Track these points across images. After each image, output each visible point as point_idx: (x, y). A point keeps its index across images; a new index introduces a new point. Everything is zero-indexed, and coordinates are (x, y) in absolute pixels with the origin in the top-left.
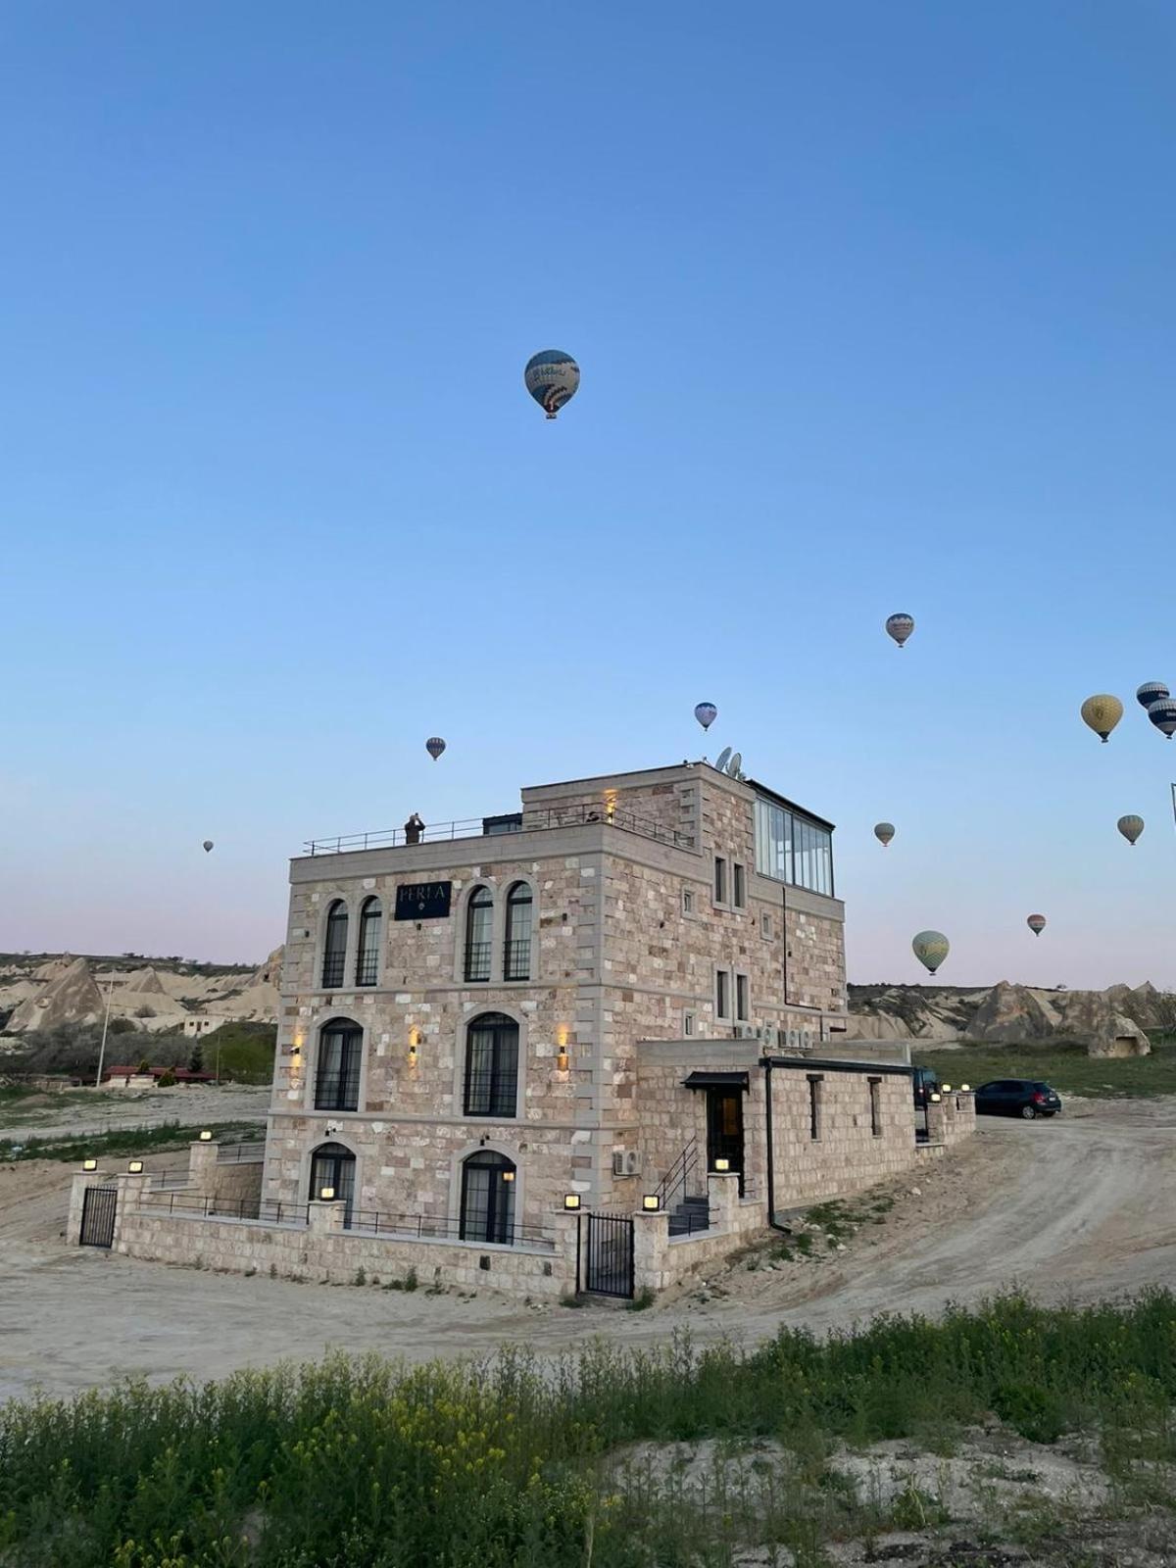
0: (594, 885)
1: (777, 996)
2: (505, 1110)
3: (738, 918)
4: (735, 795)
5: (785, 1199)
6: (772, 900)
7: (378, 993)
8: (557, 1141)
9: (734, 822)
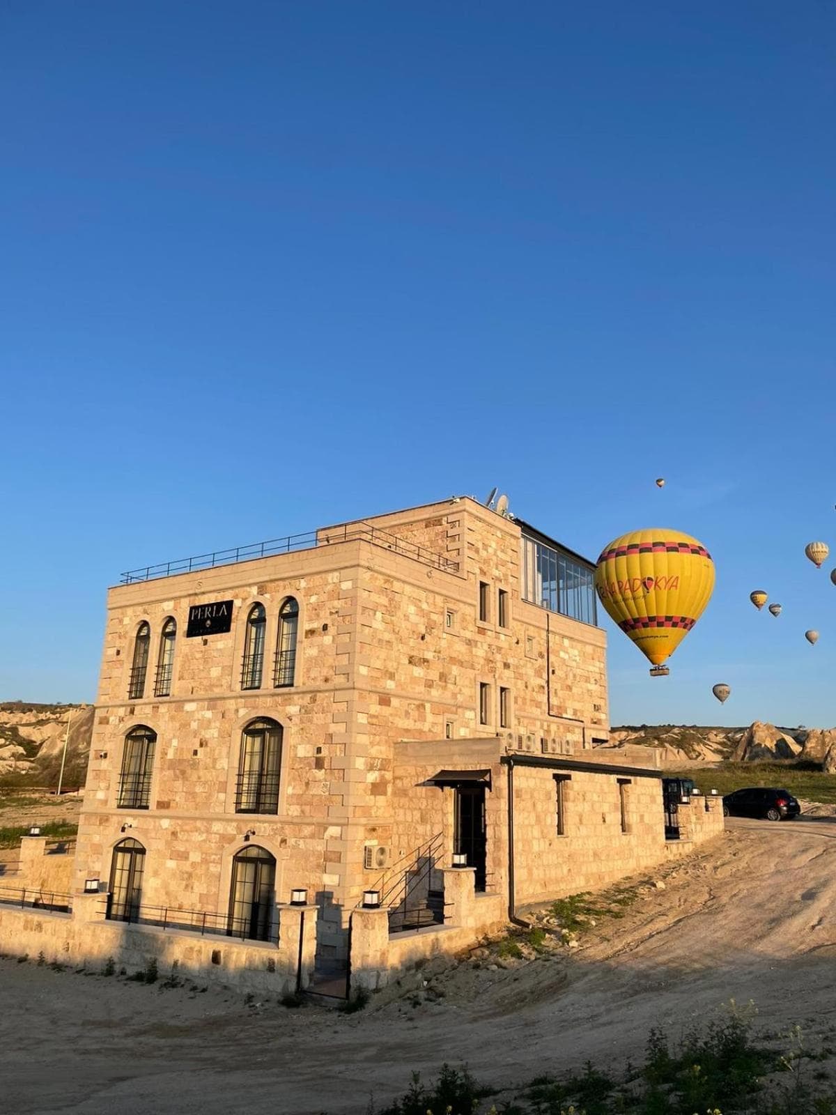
0: (352, 598)
1: (540, 708)
2: (267, 807)
3: (502, 637)
4: (502, 531)
5: (528, 892)
6: (537, 624)
7: (170, 702)
8: (312, 836)
9: (499, 553)
